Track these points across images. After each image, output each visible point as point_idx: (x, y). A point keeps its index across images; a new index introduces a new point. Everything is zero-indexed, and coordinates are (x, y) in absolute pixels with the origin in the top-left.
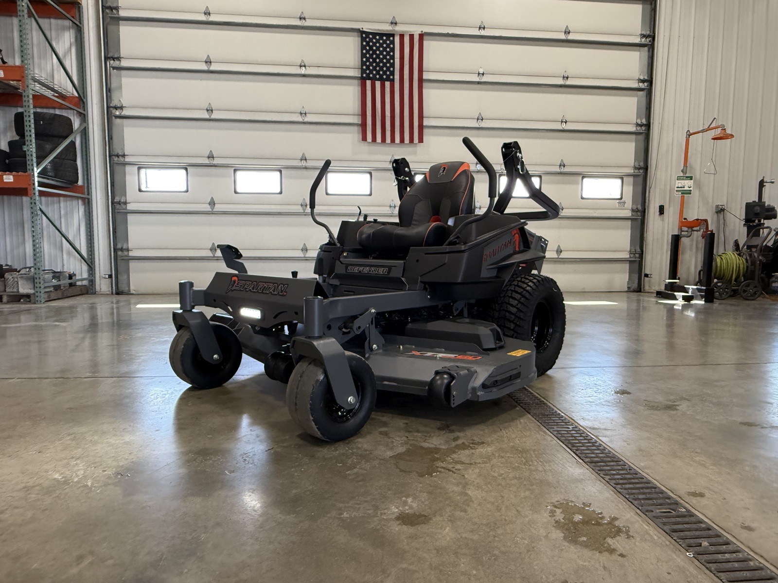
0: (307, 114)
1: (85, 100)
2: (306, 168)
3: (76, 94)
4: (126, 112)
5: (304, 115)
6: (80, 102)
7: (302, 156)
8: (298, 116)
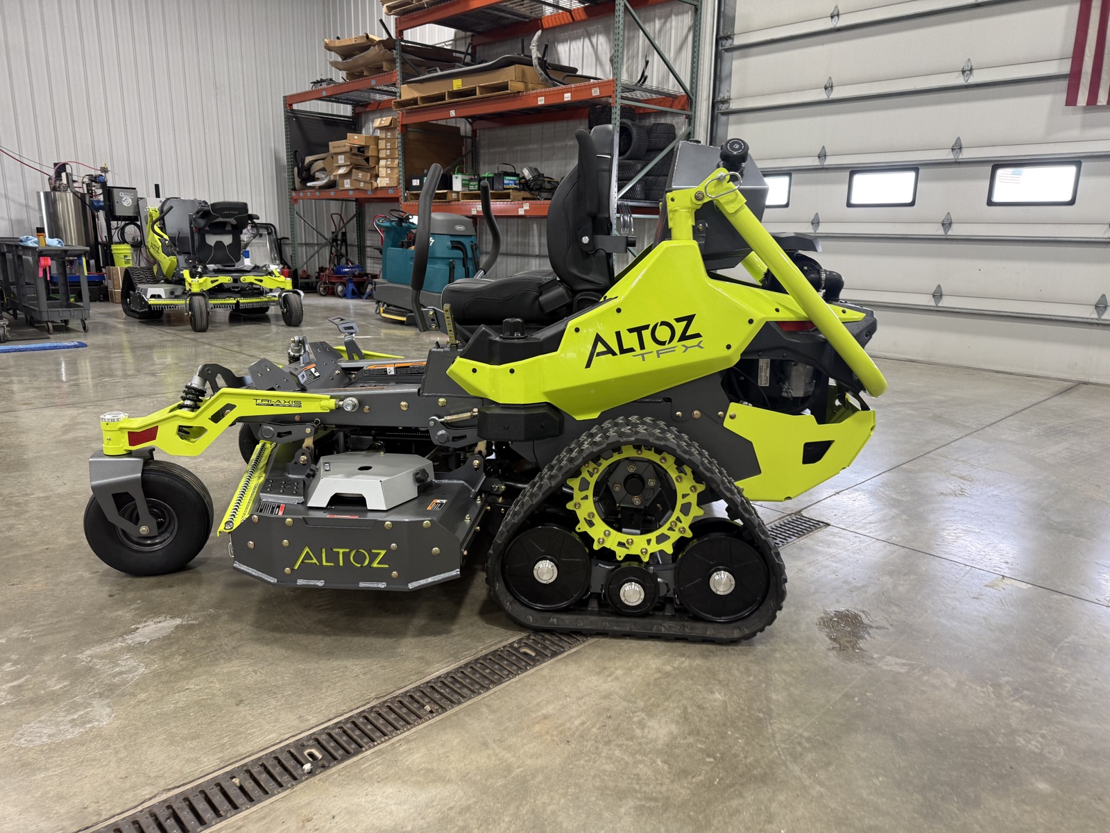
0: (974, 72)
1: (693, 98)
2: (957, 163)
3: (684, 93)
4: (734, 106)
5: (968, 72)
6: (688, 101)
7: (956, 143)
8: (958, 77)
